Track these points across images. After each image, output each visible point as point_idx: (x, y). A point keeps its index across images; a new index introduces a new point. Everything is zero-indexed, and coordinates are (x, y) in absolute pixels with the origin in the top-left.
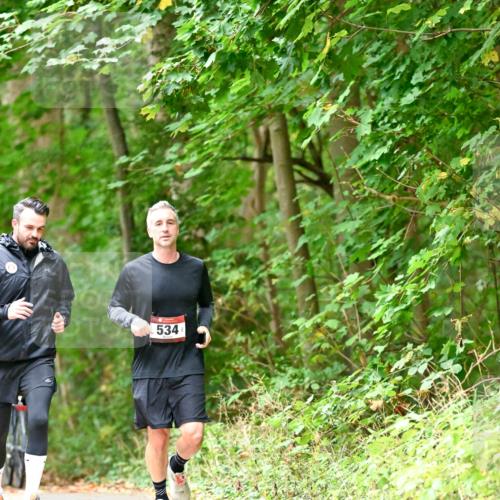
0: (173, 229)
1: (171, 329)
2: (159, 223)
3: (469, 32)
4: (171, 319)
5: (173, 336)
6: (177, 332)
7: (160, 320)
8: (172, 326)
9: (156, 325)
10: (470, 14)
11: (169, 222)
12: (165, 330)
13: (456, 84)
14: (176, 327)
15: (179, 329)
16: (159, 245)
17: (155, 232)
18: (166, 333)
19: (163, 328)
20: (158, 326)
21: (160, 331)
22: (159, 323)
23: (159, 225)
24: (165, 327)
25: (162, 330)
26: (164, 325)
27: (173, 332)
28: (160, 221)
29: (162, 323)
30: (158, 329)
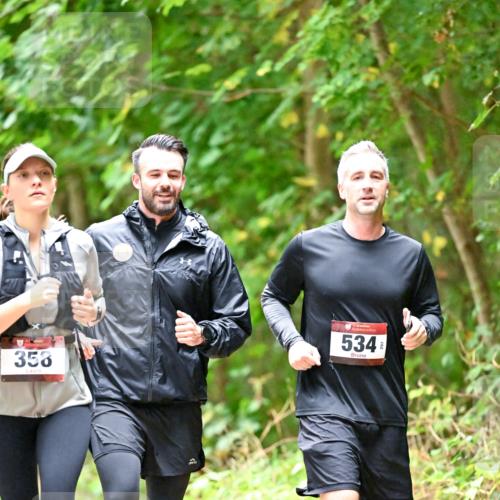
0: (379, 187)
1: (365, 344)
2: (359, 176)
3: (267, 94)
4: (366, 326)
5: (368, 354)
6: (373, 349)
7: (348, 326)
9: (341, 335)
10: (269, 75)
11: (375, 176)
12: (355, 343)
13: (256, 145)
14: (373, 340)
15: (377, 344)
16: (355, 211)
17: (350, 190)
18: (356, 349)
19: (352, 340)
20: (345, 337)
21: (346, 345)
22: (345, 331)
23: (358, 178)
24: (357, 338)
25: (350, 343)
26: (354, 335)
27: (368, 347)
28: (360, 173)
29: (350, 331)
30: (344, 341)
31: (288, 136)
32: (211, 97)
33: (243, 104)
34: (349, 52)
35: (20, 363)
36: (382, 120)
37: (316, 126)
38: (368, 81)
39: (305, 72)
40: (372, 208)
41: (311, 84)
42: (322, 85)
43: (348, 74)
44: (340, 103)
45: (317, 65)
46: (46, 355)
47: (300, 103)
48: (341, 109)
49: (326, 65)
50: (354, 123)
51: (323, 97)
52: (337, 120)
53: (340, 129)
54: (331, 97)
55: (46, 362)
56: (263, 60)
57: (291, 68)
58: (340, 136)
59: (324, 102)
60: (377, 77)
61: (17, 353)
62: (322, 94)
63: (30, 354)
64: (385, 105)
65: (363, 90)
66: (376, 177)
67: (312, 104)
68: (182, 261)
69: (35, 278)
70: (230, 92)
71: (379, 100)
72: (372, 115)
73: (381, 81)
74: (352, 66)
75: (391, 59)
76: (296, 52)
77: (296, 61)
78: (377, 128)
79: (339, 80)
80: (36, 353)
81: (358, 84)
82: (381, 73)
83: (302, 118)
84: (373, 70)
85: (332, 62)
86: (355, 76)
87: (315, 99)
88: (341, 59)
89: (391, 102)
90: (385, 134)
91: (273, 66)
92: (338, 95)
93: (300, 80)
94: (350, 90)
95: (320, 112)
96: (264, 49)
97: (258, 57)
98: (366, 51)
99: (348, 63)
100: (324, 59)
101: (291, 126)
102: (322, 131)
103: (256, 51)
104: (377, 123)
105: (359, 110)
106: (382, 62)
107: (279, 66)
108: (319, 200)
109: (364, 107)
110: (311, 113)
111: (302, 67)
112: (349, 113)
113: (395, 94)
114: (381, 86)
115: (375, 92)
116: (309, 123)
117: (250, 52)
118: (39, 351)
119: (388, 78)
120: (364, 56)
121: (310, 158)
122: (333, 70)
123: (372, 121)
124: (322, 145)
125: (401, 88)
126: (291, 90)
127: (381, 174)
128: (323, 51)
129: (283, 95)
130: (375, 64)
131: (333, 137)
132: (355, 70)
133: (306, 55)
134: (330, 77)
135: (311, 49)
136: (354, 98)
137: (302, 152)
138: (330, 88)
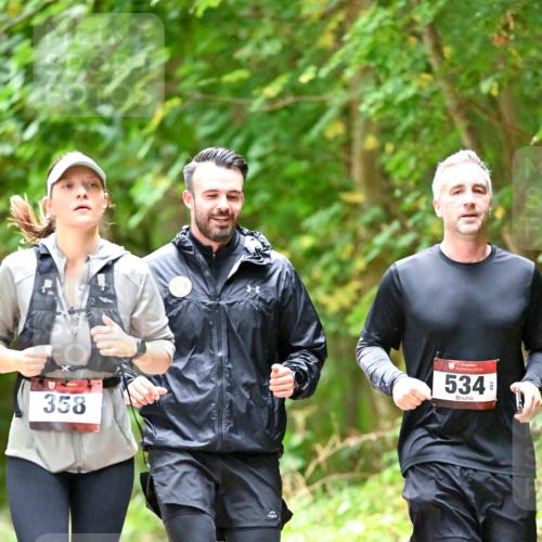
1: (472, 385)
4: (471, 364)
5: (475, 397)
7: (452, 365)
8: (474, 378)
9: (444, 375)
10: (312, 82)
11: (478, 189)
12: (460, 385)
13: (298, 157)
14: (481, 380)
15: (486, 384)
17: (449, 206)
18: (461, 391)
19: (457, 380)
20: (448, 377)
21: (450, 386)
22: (449, 370)
23: (458, 193)
24: (461, 379)
25: (454, 384)
26: (459, 376)
27: (475, 389)
28: (460, 186)
29: (454, 371)
30: (448, 382)
31: (333, 147)
32: (250, 105)
33: (285, 114)
34: (400, 57)
35: (49, 409)
36: (436, 130)
37: (364, 137)
38: (420, 88)
39: (351, 79)
40: (475, 227)
41: (359, 92)
42: (370, 92)
43: (399, 81)
44: (390, 112)
45: (366, 70)
46: (80, 401)
47: (347, 112)
48: (392, 118)
49: (375, 70)
50: (405, 133)
51: (371, 106)
52: (386, 131)
53: (390, 140)
54: (380, 105)
55: (79, 409)
56: (307, 65)
57: (337, 74)
58: (389, 147)
59: (372, 111)
60: (431, 84)
61: (47, 397)
62: (370, 103)
63: (61, 398)
64: (438, 114)
65: (416, 98)
66: (479, 192)
67: (360, 113)
68: (249, 289)
69: (65, 312)
70: (271, 101)
71: (432, 109)
72: (425, 125)
73: (434, 88)
74: (403, 71)
75: (446, 64)
76: (342, 57)
77: (343, 67)
78: (431, 139)
79: (389, 87)
80: (68, 398)
81: (410, 92)
82: (435, 79)
83: (349, 129)
84: (426, 76)
85: (382, 67)
86: (407, 83)
87: (363, 108)
88: (390, 64)
89: (445, 111)
90: (440, 145)
91: (317, 73)
92: (388, 103)
93: (346, 87)
94: (400, 98)
95: (368, 122)
96: (308, 54)
97: (301, 62)
98: (418, 55)
99: (398, 69)
100: (373, 64)
101: (336, 138)
102: (371, 142)
103: (298, 56)
104: (431, 133)
105: (410, 120)
106: (436, 67)
107: (324, 73)
108: (367, 217)
109: (416, 117)
110: (359, 123)
111: (349, 74)
112: (399, 124)
113: (450, 103)
114: (434, 94)
115: (428, 100)
116: (357, 134)
117: (292, 57)
118: (73, 396)
119: (442, 85)
120: (416, 61)
121: (358, 172)
122: (382, 76)
123: (425, 131)
124: (370, 158)
125: (456, 96)
126: (337, 98)
127: (484, 188)
128: (372, 55)
129: (328, 104)
130: (429, 70)
131: (382, 149)
132: (406, 77)
133: (353, 60)
134: (379, 84)
135: (359, 53)
136: (405, 106)
137: (349, 166)
138: (379, 95)
